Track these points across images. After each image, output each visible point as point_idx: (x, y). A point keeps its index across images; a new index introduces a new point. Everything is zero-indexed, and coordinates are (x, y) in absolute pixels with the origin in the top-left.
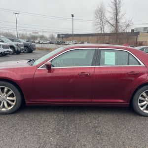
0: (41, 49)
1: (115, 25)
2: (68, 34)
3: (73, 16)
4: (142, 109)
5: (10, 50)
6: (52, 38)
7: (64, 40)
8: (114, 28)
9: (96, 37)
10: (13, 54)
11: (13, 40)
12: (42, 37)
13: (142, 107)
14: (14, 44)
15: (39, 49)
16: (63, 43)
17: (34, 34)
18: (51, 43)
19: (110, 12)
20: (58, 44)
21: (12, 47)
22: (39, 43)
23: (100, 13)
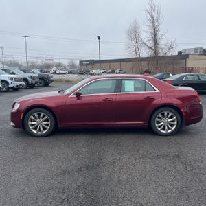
0: (60, 81)
1: (153, 48)
2: (93, 61)
3: (99, 38)
4: (159, 129)
5: (23, 83)
6: (73, 66)
7: (89, 68)
8: (153, 52)
9: (131, 63)
10: (26, 88)
11: (25, 71)
12: (59, 66)
13: (159, 127)
14: (27, 76)
15: (57, 81)
16: (87, 72)
17: (47, 62)
18: (71, 73)
19: (147, 32)
20: (81, 73)
21: (25, 80)
22: (55, 73)
23: (134, 33)
